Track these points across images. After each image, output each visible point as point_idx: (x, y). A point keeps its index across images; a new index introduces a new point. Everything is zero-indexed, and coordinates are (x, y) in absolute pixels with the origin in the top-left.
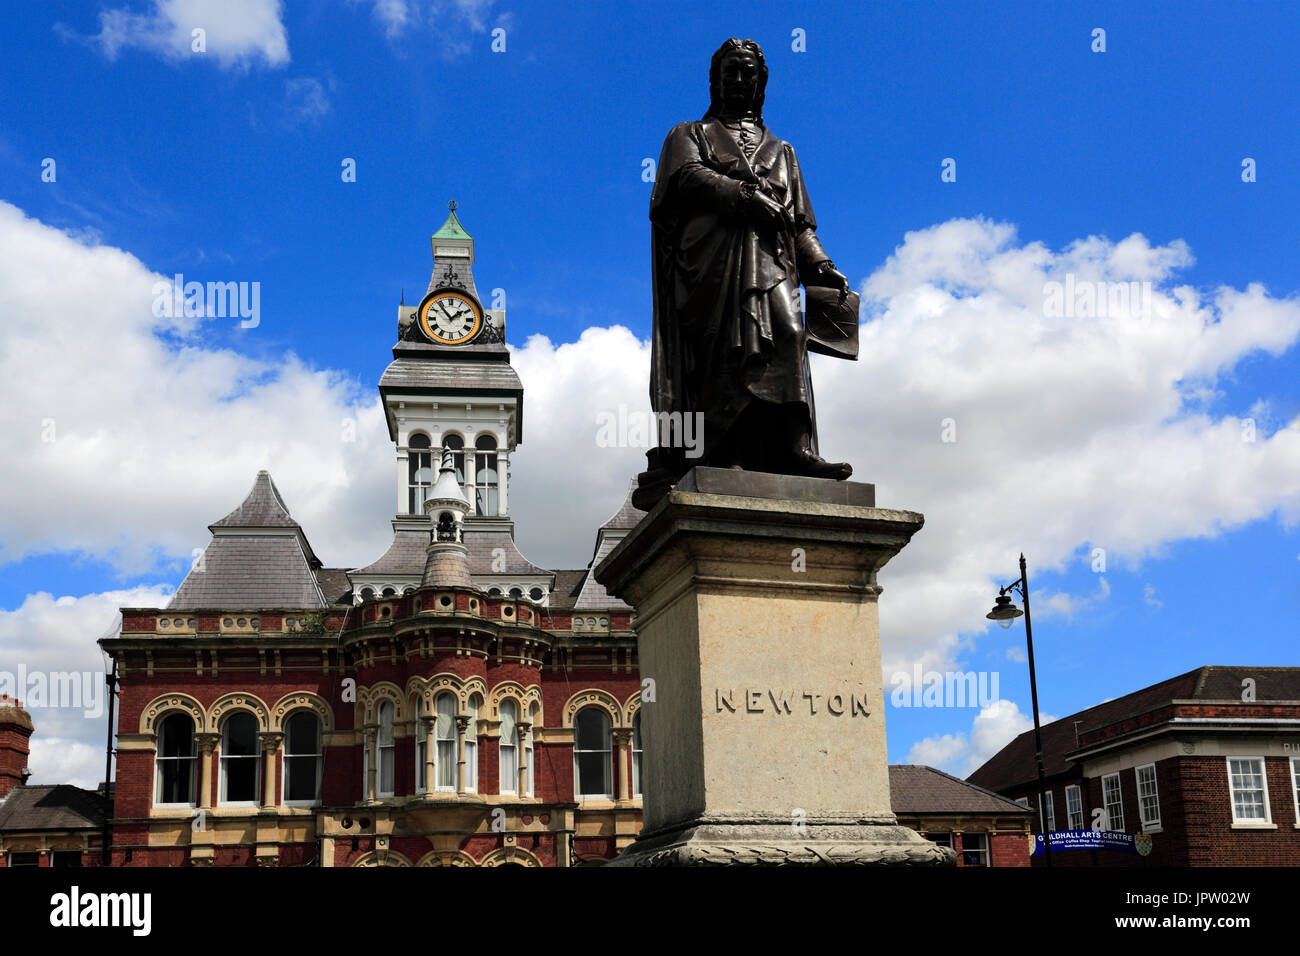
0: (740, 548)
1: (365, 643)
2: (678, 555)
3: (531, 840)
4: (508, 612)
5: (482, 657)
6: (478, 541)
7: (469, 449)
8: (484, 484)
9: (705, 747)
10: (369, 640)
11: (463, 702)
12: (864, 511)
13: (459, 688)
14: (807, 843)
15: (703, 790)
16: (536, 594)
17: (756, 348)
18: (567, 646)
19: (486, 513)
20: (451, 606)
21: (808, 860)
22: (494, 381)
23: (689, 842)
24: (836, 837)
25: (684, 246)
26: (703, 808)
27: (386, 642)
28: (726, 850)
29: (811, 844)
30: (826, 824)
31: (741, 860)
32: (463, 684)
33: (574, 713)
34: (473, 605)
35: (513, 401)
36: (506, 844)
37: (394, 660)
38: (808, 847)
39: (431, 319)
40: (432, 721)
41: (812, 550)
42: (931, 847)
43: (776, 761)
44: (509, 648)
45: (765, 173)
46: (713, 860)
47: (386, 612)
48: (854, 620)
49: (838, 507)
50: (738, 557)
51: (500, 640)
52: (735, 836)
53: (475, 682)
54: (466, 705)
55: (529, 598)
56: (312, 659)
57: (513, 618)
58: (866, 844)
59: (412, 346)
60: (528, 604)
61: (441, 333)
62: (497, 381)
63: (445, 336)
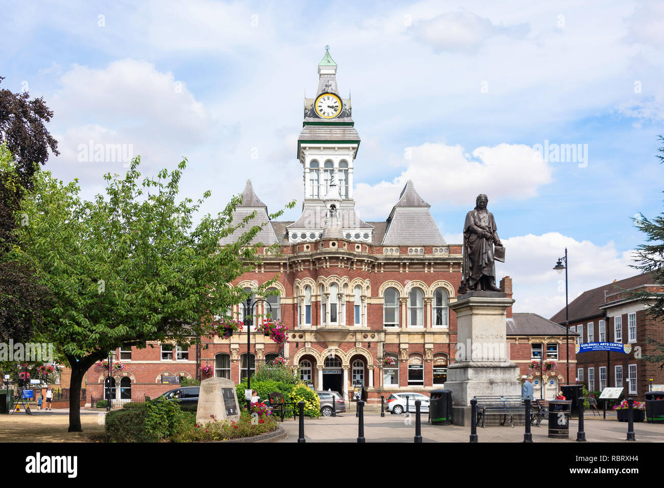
1: (300, 261)
3: (367, 344)
4: (358, 247)
5: (348, 268)
7: (336, 168)
10: (301, 260)
11: (341, 287)
13: (339, 281)
16: (366, 236)
18: (381, 262)
20: (336, 246)
22: (347, 136)
27: (308, 261)
32: (341, 280)
33: (384, 291)
34: (344, 245)
35: (355, 145)
36: (357, 346)
37: (311, 269)
39: (319, 106)
40: (328, 296)
44: (359, 264)
47: (308, 247)
51: (355, 260)
53: (345, 279)
55: (363, 238)
56: (276, 267)
57: (360, 250)
59: (312, 120)
60: (365, 243)
61: (324, 113)
62: (349, 136)
63: (326, 114)
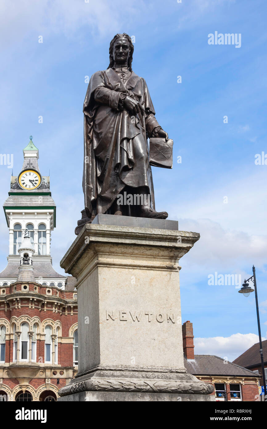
0: (117, 249)
2: (91, 253)
3: (56, 381)
4: (49, 291)
5: (38, 309)
6: (39, 265)
7: (36, 230)
8: (41, 243)
9: (101, 336)
11: (31, 326)
12: (172, 232)
13: (30, 321)
14: (145, 380)
15: (99, 355)
16: (60, 285)
17: (126, 163)
18: (71, 305)
19: (41, 254)
20: (28, 289)
21: (145, 388)
23: (91, 378)
24: (158, 378)
25: (97, 122)
26: (99, 363)
27: (3, 303)
28: (108, 382)
29: (147, 380)
30: (153, 372)
31: (114, 387)
32: (32, 319)
33: (73, 331)
34: (35, 288)
35: (52, 211)
36: (47, 382)
38: (145, 382)
39: (22, 180)
40: (20, 334)
41: (149, 250)
42: (201, 384)
43: (132, 343)
44: (49, 306)
45: (131, 89)
46: (102, 386)
47: (3, 291)
48: (168, 281)
49: (161, 230)
50: (116, 253)
51: (46, 303)
52: (113, 376)
53: (36, 319)
54: (32, 327)
55: (57, 286)
57: (51, 294)
58: (172, 381)
59: (15, 191)
60: (57, 289)
61: (26, 186)
62: (47, 203)
63: (28, 187)
